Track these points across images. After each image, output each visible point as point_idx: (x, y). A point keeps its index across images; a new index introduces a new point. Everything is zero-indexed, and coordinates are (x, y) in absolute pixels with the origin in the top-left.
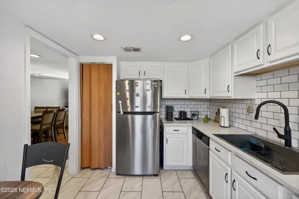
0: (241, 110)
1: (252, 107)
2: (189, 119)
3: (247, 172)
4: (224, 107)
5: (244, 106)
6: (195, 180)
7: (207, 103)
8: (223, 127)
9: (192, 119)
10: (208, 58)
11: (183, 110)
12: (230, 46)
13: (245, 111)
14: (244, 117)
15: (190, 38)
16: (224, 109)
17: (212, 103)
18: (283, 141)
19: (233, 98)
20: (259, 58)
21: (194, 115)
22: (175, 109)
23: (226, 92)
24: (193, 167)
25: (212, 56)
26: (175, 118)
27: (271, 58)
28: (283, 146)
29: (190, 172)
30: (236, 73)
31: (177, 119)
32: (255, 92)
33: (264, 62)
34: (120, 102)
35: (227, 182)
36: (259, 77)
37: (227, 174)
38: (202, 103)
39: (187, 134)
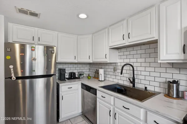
0: (110, 69)
1: (116, 67)
2: (77, 78)
3: (123, 106)
4: (101, 68)
5: (112, 67)
6: (85, 121)
7: (88, 66)
8: (101, 81)
9: (79, 78)
10: (91, 35)
11: (72, 71)
12: (107, 29)
13: (112, 70)
14: (112, 73)
15: (86, 17)
16: (102, 69)
17: (91, 66)
18: (132, 85)
19: (108, 62)
20: (124, 39)
21: (80, 75)
22: (67, 71)
23: (104, 58)
24: (82, 112)
25: (93, 34)
26: (66, 78)
27: (130, 40)
28: (132, 87)
29: (80, 117)
30: (110, 47)
31: (68, 79)
32: (118, 59)
33: (126, 42)
34: (11, 67)
35: (110, 116)
36: (120, 50)
37: (110, 111)
38: (85, 66)
39: (78, 89)
